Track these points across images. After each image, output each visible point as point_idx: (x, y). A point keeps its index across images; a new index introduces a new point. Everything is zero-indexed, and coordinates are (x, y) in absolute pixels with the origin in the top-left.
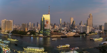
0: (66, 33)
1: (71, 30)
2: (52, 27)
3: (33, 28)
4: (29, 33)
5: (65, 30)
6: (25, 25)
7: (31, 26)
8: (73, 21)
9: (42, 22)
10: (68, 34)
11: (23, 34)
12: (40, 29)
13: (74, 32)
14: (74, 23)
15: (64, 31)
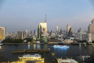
0: (63, 40)
1: (68, 38)
2: (49, 34)
3: (30, 35)
4: (25, 41)
5: (62, 37)
6: (22, 32)
7: (28, 34)
8: (71, 29)
9: (39, 30)
10: (65, 41)
11: (19, 42)
12: (37, 36)
13: (72, 39)
14: (72, 30)
15: (60, 38)
